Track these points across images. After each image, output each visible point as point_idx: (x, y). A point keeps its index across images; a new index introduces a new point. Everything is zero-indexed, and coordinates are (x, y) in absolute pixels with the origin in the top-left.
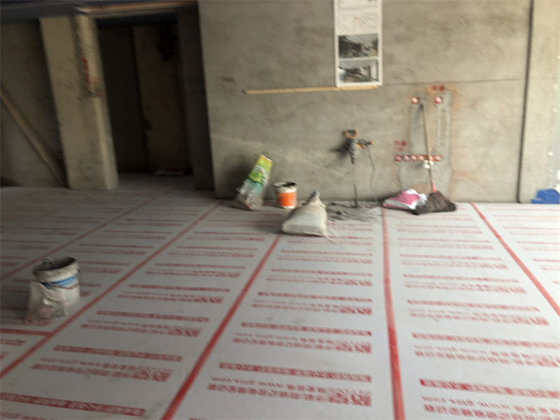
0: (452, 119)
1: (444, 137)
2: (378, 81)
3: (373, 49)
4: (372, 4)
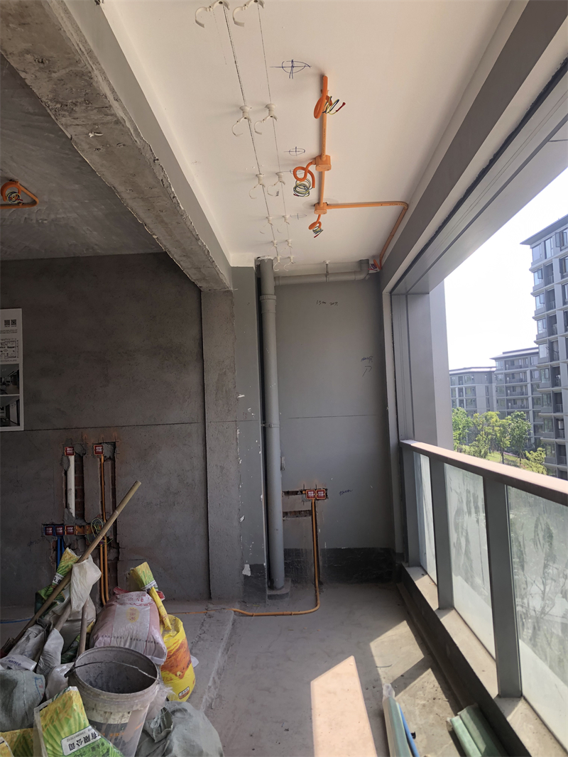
2: (18, 424)
3: (11, 384)
4: (11, 328)
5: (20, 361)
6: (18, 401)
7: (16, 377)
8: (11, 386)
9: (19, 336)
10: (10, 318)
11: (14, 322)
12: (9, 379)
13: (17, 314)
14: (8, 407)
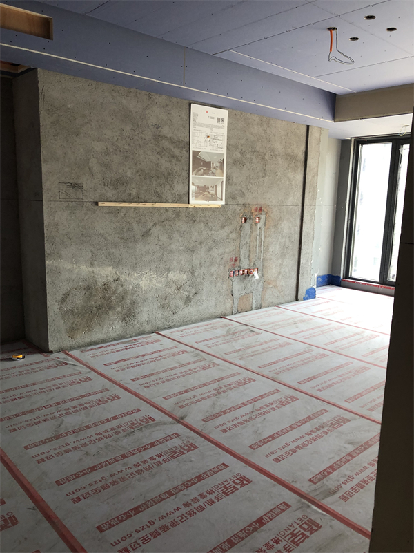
0: (265, 237)
1: (260, 251)
2: (222, 200)
3: (219, 169)
4: (220, 124)
5: (224, 151)
6: (222, 182)
7: (222, 163)
8: (219, 170)
9: (225, 132)
10: (221, 117)
11: (223, 120)
12: (218, 165)
13: (224, 113)
14: (216, 186)
